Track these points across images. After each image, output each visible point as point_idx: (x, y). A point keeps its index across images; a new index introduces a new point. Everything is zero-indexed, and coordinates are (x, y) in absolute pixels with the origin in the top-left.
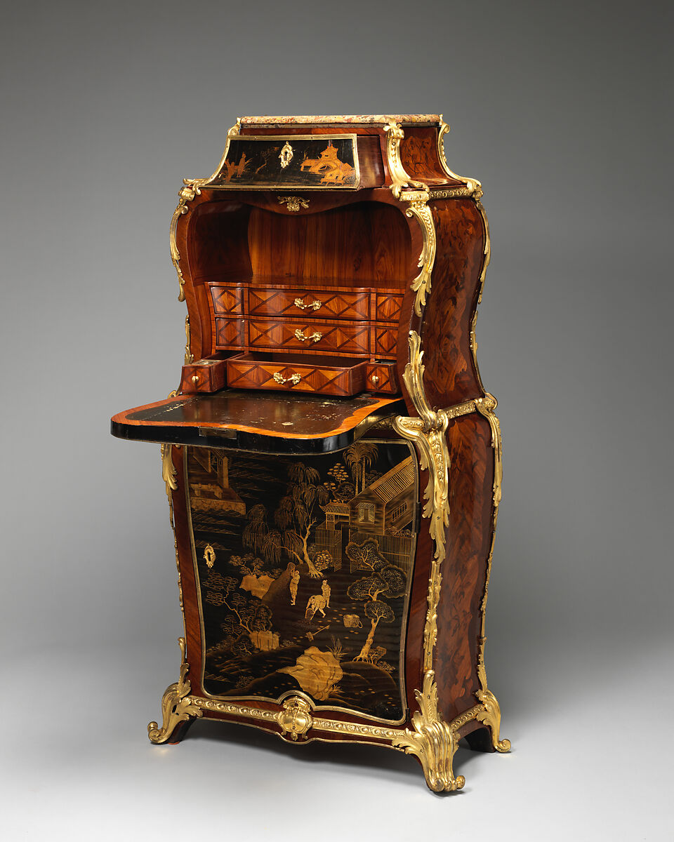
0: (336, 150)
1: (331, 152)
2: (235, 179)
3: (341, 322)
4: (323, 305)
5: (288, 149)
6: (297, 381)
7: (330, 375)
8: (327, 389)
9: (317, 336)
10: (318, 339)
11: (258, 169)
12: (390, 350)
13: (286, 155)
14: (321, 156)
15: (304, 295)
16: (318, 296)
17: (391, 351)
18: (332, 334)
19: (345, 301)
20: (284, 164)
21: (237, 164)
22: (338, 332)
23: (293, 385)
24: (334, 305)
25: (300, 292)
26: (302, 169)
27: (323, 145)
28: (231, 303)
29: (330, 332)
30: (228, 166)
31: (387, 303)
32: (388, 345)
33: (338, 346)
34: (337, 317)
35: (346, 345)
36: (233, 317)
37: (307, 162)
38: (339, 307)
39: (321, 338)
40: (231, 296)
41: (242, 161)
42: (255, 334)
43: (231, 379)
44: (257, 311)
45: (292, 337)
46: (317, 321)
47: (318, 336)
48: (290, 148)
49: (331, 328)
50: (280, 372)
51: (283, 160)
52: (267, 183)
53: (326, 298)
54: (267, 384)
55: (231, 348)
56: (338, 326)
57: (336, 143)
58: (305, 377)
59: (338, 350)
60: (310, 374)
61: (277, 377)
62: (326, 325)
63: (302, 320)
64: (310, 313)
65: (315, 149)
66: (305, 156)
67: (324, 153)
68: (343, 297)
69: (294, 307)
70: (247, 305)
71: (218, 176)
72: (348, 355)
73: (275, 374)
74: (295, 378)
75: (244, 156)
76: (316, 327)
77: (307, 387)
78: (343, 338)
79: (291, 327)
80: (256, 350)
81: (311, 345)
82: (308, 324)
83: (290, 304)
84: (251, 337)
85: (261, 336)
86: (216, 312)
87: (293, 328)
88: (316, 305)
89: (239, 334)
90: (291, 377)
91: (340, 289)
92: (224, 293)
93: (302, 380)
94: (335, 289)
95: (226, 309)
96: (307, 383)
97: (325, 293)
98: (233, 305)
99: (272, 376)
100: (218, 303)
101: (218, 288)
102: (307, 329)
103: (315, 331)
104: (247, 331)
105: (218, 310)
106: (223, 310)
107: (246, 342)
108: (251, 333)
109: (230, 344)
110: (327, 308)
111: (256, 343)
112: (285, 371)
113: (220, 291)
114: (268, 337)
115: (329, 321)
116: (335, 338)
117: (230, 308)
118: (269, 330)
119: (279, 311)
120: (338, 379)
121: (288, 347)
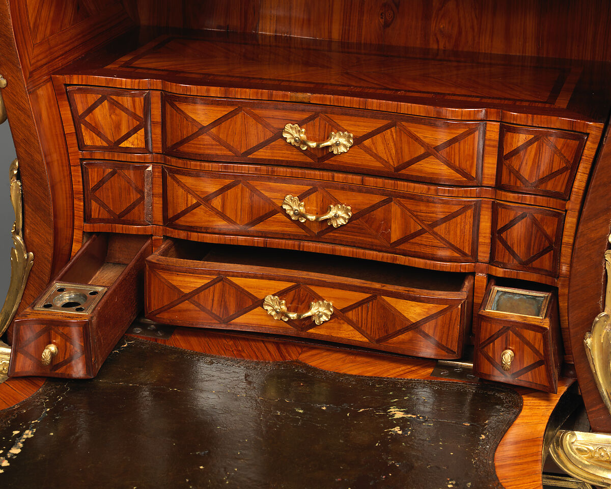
3: (403, 186)
4: (358, 141)
6: (324, 318)
7: (413, 311)
8: (403, 342)
9: (339, 215)
10: (341, 222)
15: (305, 116)
16: (344, 122)
17: (536, 264)
18: (379, 213)
19: (417, 139)
22: (395, 208)
23: (313, 325)
28: (118, 127)
29: (374, 207)
32: (529, 247)
33: (394, 239)
34: (394, 174)
35: (417, 240)
36: (123, 157)
38: (399, 151)
39: (350, 220)
40: (118, 111)
42: (181, 200)
43: (155, 301)
44: (185, 148)
45: (274, 212)
46: (339, 177)
47: (340, 213)
49: (377, 199)
50: (281, 294)
53: (365, 127)
54: (249, 320)
55: (119, 228)
56: (395, 195)
58: (345, 310)
59: (393, 248)
60: (360, 304)
61: (274, 306)
62: (363, 189)
63: (299, 173)
64: (323, 160)
68: (414, 129)
69: (279, 142)
70: (158, 131)
72: (419, 263)
73: (269, 299)
74: (319, 311)
76: (338, 194)
77: (347, 333)
78: (406, 224)
79: (272, 190)
80: (182, 235)
81: (322, 233)
82: (316, 185)
83: (269, 135)
84: (170, 206)
85: (197, 205)
86: (81, 146)
87: (280, 191)
88: (340, 142)
89: (143, 198)
90: (309, 308)
91: (406, 107)
92: (100, 101)
93: (338, 315)
94: (390, 105)
95: (107, 141)
96: (350, 322)
97: (363, 113)
98: (124, 131)
99: (261, 303)
100: (88, 126)
101: (85, 90)
102: (313, 197)
103: (337, 202)
104: (159, 190)
105: (88, 142)
106: (99, 142)
107: (159, 216)
108: (170, 198)
109: (121, 218)
110: (368, 150)
111: (182, 221)
112: (292, 293)
113: (92, 98)
114: (213, 209)
115: (371, 181)
116: (387, 222)
117: (117, 138)
118: (217, 194)
119: (243, 150)
120: (433, 322)
121: (271, 233)
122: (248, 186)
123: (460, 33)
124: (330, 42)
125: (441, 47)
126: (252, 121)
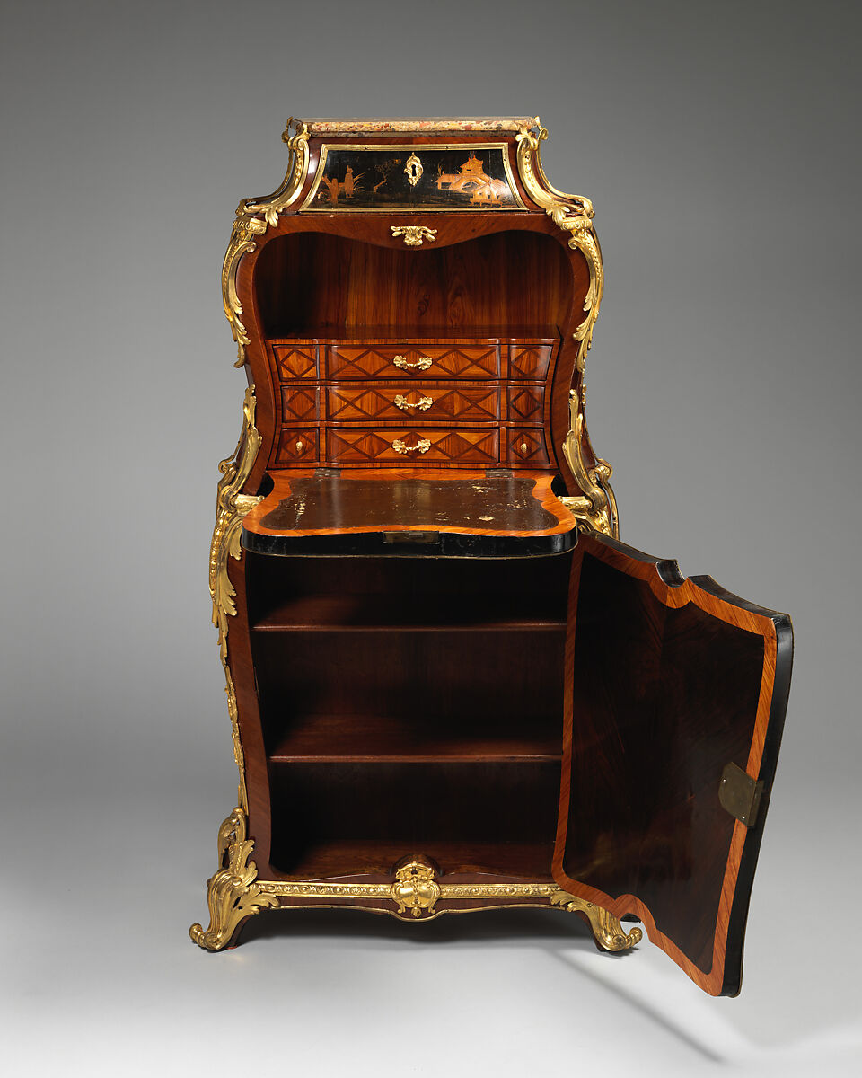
0: (481, 163)
1: (474, 164)
2: (344, 200)
3: (459, 383)
5: (415, 162)
6: (425, 449)
7: (472, 438)
8: (468, 457)
10: (427, 407)
11: (376, 187)
12: (529, 415)
13: (414, 170)
14: (461, 170)
15: (405, 351)
16: (427, 352)
17: (532, 416)
18: (447, 400)
19: (466, 357)
20: (414, 181)
21: (341, 180)
22: (456, 396)
23: (421, 453)
24: (450, 362)
25: (401, 348)
26: (440, 187)
27: (462, 157)
28: (302, 366)
29: (445, 397)
30: (328, 184)
31: (526, 356)
32: (527, 408)
33: (456, 413)
34: (454, 377)
36: (304, 383)
37: (444, 178)
38: (457, 365)
39: (432, 405)
40: (302, 357)
41: (348, 177)
42: (337, 405)
44: (339, 374)
45: (390, 406)
46: (424, 383)
47: (426, 402)
48: (419, 160)
49: (446, 392)
50: (402, 439)
51: (411, 176)
52: (397, 205)
53: (439, 353)
54: (385, 455)
55: (302, 424)
56: (455, 389)
57: (480, 154)
58: (437, 443)
59: (456, 419)
60: (444, 439)
61: (399, 446)
62: (438, 388)
63: (402, 383)
64: (416, 374)
65: (454, 162)
66: (439, 170)
67: (464, 167)
68: (465, 352)
69: (392, 367)
70: (323, 366)
71: (316, 196)
72: (471, 424)
73: (396, 442)
74: (424, 445)
75: (350, 170)
76: (424, 392)
77: (439, 455)
78: (462, 405)
79: (388, 393)
81: (418, 414)
82: (413, 389)
83: (386, 363)
84: (331, 409)
85: (347, 406)
86: (281, 379)
87: (391, 394)
88: (425, 363)
89: (314, 406)
90: (417, 444)
91: (459, 341)
92: (292, 353)
93: (433, 446)
94: (451, 341)
95: (296, 375)
96: (439, 450)
97: (439, 346)
98: (305, 368)
99: (390, 445)
100: (285, 366)
101: (284, 346)
102: (411, 395)
103: (423, 396)
104: (324, 400)
105: (285, 376)
106: (291, 376)
107: (323, 415)
108: (330, 404)
109: (301, 419)
110: (440, 366)
111: (338, 416)
112: (408, 438)
113: (287, 352)
114: (356, 407)
115: (442, 383)
116: (452, 404)
117: (301, 372)
118: (358, 398)
119: (372, 373)
120: (483, 443)
121: (388, 418)
122: (375, 393)
123: (464, 315)
124: (390, 325)
125: (454, 323)
126: (377, 357)
